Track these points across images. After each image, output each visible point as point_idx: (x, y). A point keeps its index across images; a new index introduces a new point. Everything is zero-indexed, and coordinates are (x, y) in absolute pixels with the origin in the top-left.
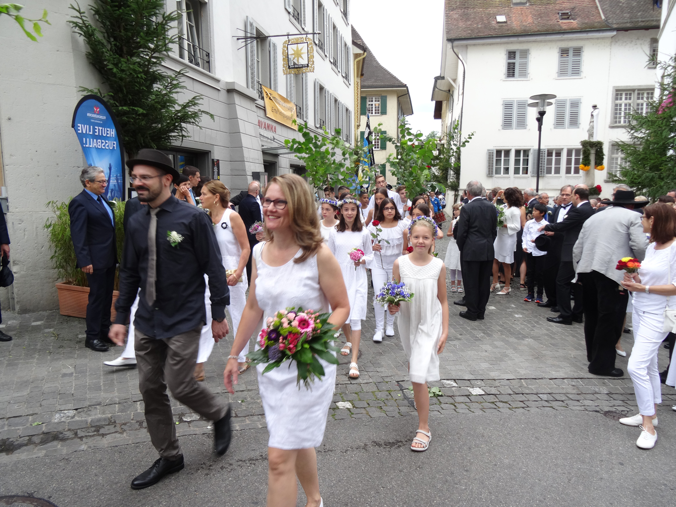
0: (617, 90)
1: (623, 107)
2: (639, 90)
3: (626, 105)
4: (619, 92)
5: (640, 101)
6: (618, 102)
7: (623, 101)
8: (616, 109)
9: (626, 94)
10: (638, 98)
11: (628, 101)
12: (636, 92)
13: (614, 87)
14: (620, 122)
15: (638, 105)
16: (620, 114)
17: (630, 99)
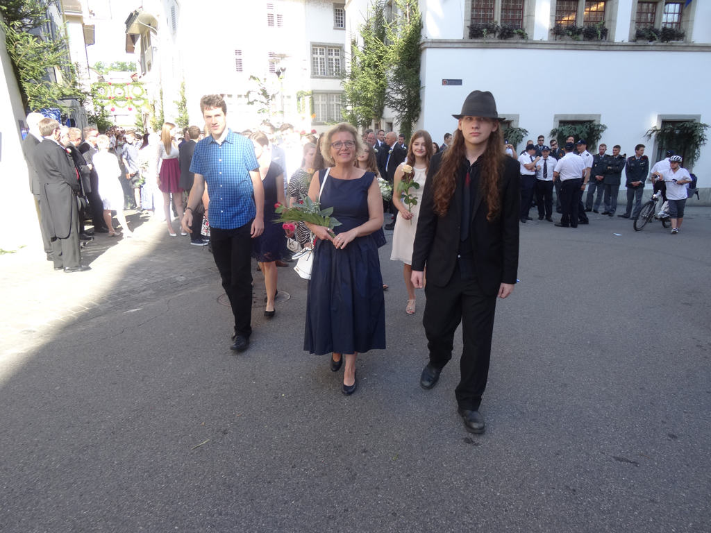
0: (313, 46)
1: (319, 61)
2: (329, 47)
3: (321, 59)
4: (316, 47)
5: (330, 57)
6: (315, 56)
7: (319, 56)
8: (314, 61)
9: (320, 50)
10: (329, 54)
11: (322, 56)
12: (327, 48)
13: (311, 42)
14: (318, 73)
15: (329, 59)
16: (317, 66)
17: (323, 54)
